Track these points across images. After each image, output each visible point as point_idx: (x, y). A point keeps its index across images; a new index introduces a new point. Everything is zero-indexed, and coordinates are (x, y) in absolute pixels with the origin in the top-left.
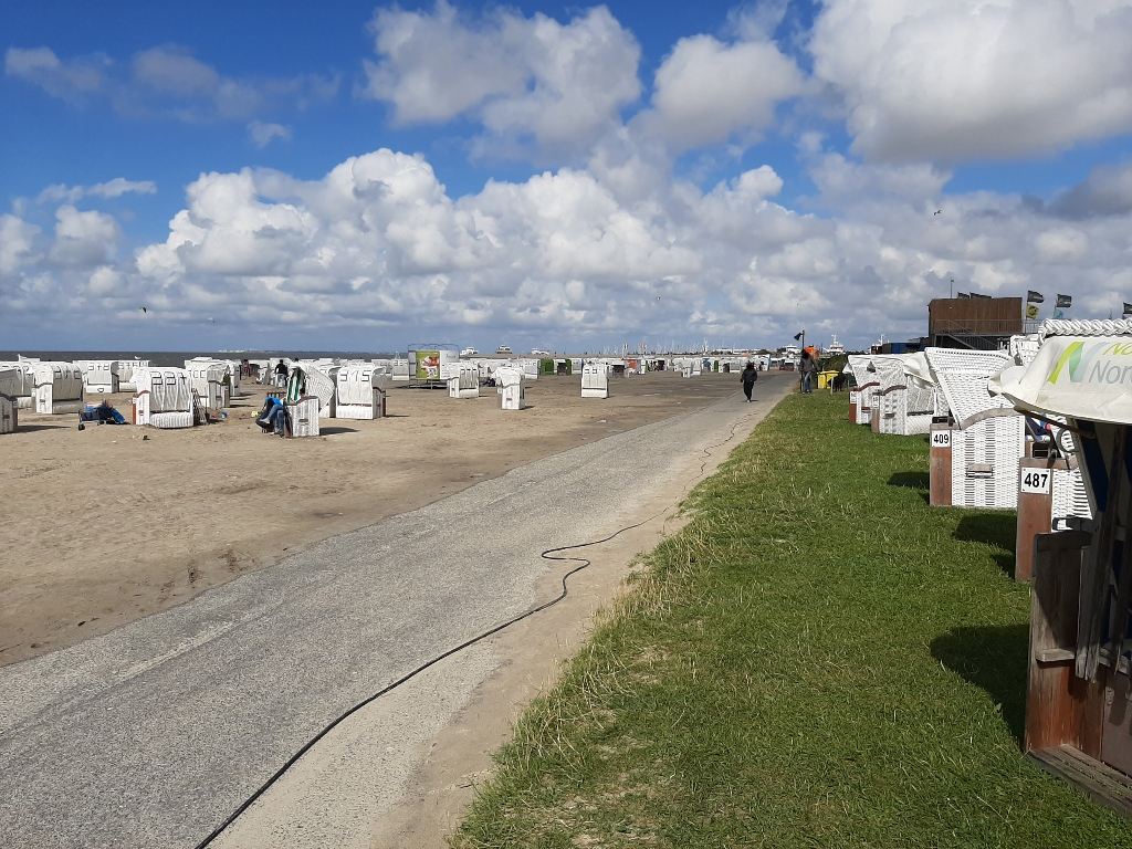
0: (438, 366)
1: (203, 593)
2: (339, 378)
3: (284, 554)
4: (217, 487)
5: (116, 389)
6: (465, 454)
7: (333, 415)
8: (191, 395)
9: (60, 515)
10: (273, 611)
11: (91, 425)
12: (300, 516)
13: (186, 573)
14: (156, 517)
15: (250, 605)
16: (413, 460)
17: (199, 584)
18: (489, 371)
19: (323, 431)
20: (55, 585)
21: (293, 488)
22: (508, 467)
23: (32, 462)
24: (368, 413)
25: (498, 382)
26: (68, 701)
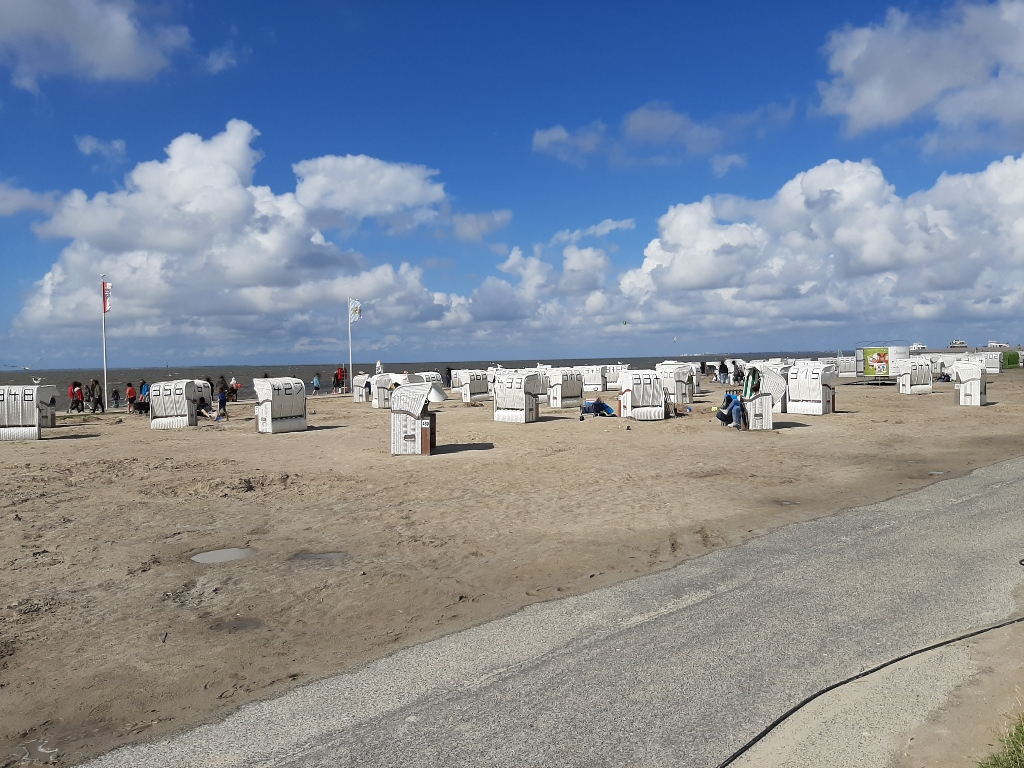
0: (887, 362)
1: (682, 562)
2: (790, 376)
3: (749, 535)
4: (688, 471)
5: (605, 389)
6: (920, 451)
7: (784, 410)
8: (662, 393)
9: (571, 487)
10: (744, 587)
11: (589, 417)
12: (761, 502)
13: (668, 543)
14: (642, 494)
15: (724, 578)
16: (866, 455)
17: (680, 553)
18: (943, 365)
19: (777, 425)
20: (571, 542)
21: (752, 476)
22: (971, 467)
23: (550, 444)
24: (818, 408)
25: (953, 377)
26: (587, 638)
